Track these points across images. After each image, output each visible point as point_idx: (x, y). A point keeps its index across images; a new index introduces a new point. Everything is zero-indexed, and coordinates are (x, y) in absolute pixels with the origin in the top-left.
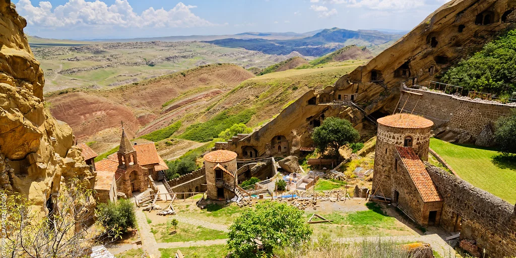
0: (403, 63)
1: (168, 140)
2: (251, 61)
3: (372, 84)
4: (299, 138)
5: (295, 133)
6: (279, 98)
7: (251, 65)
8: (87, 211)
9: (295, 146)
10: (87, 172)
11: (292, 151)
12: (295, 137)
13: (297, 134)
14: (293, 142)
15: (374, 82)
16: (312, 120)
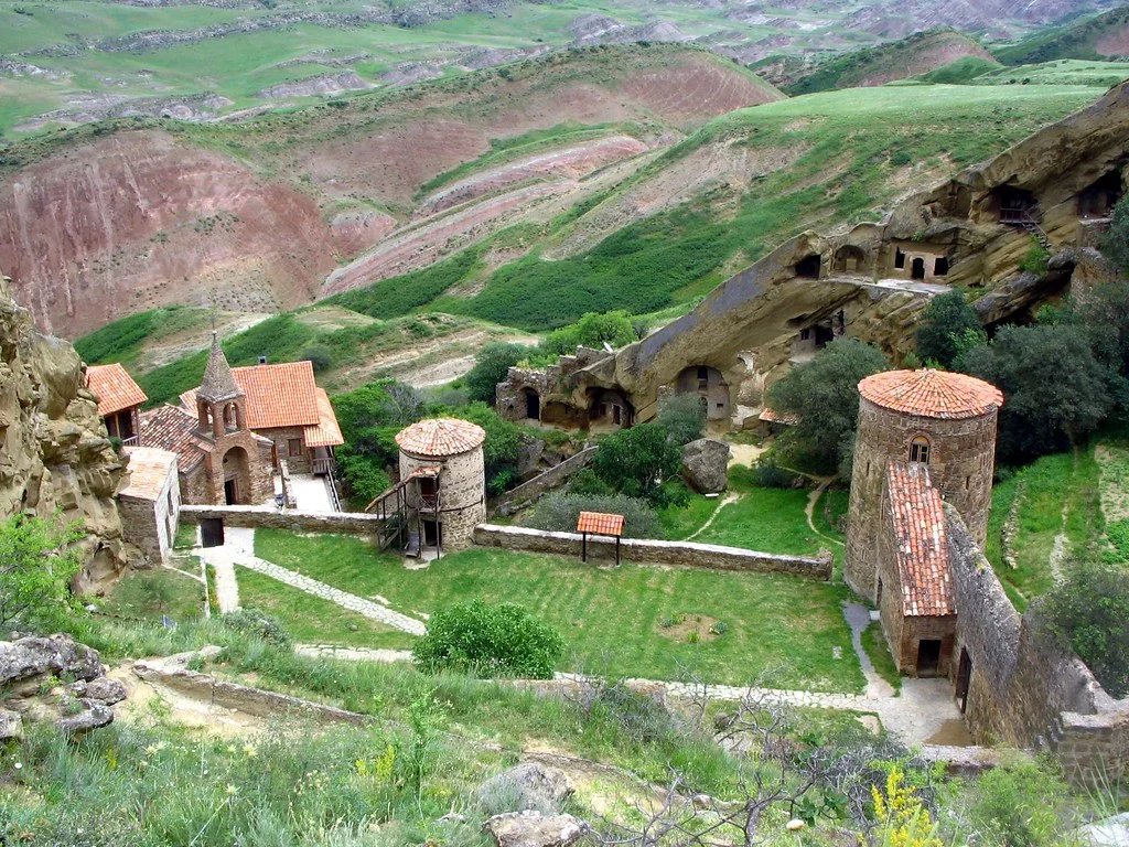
0: (1102, 173)
1: (421, 317)
2: (779, 23)
3: (1002, 232)
4: (760, 380)
5: (750, 364)
6: (839, 192)
7: (781, 40)
8: (101, 545)
9: (745, 404)
10: (109, 454)
11: (738, 420)
12: (749, 377)
13: (756, 368)
14: (743, 393)
15: (1009, 225)
16: (807, 325)
